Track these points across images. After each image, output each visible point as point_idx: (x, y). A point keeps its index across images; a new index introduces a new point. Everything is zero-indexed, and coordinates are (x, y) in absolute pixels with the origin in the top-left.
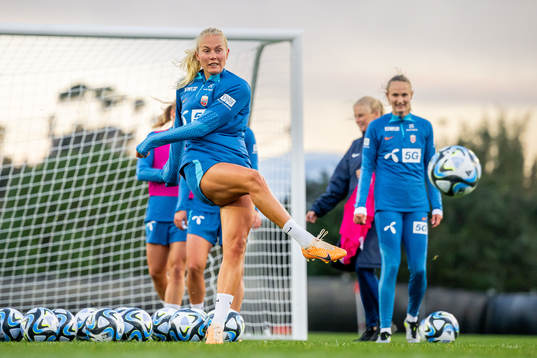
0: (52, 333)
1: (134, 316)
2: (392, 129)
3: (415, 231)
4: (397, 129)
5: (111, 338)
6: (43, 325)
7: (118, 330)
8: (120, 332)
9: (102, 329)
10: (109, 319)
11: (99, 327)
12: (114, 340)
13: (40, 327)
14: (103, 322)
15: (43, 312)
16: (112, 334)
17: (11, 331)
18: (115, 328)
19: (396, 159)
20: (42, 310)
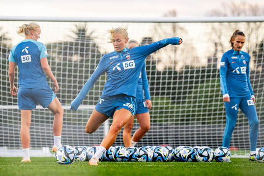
0: (125, 157)
1: (158, 150)
2: (234, 58)
3: (249, 105)
4: (237, 58)
5: (145, 160)
6: (120, 154)
7: (149, 156)
8: (150, 157)
9: (141, 156)
10: (144, 151)
11: (140, 155)
12: (147, 161)
13: (119, 155)
14: (142, 153)
15: (120, 148)
16: (146, 158)
17: (109, 156)
18: (147, 155)
19: (238, 72)
20: (120, 147)
